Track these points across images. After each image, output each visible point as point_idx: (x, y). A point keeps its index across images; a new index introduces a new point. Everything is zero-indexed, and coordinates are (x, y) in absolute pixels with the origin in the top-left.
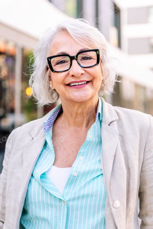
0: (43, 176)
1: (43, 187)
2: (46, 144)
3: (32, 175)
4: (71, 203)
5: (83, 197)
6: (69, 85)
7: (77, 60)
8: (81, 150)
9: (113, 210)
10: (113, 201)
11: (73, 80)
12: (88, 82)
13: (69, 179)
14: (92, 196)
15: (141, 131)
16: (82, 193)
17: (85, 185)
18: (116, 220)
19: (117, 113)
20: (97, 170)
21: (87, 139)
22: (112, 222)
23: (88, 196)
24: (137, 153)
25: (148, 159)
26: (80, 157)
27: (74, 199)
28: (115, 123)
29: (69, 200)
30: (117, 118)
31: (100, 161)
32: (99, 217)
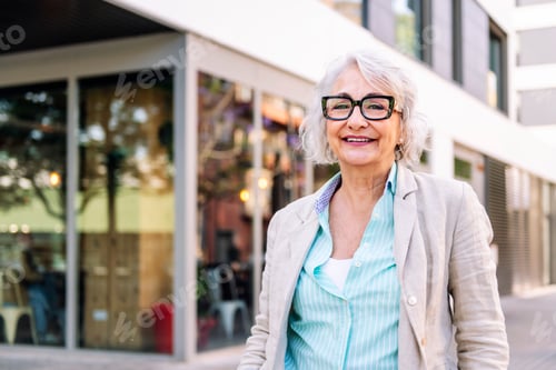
0: (317, 270)
1: (317, 285)
2: (320, 230)
3: (303, 269)
4: (354, 302)
5: (370, 294)
6: (345, 139)
7: (361, 106)
8: (366, 235)
9: (408, 308)
10: (409, 297)
11: (351, 133)
12: (371, 140)
13: (350, 272)
14: (382, 293)
15: (449, 206)
16: (373, 288)
17: (372, 280)
18: (412, 321)
19: (417, 181)
20: (388, 259)
21: (373, 218)
22: (406, 323)
23: (376, 293)
24: (444, 235)
25: (459, 243)
26: (365, 244)
27: (358, 297)
28: (413, 195)
29: (352, 299)
30: (416, 188)
31: (391, 248)
32: (391, 319)
